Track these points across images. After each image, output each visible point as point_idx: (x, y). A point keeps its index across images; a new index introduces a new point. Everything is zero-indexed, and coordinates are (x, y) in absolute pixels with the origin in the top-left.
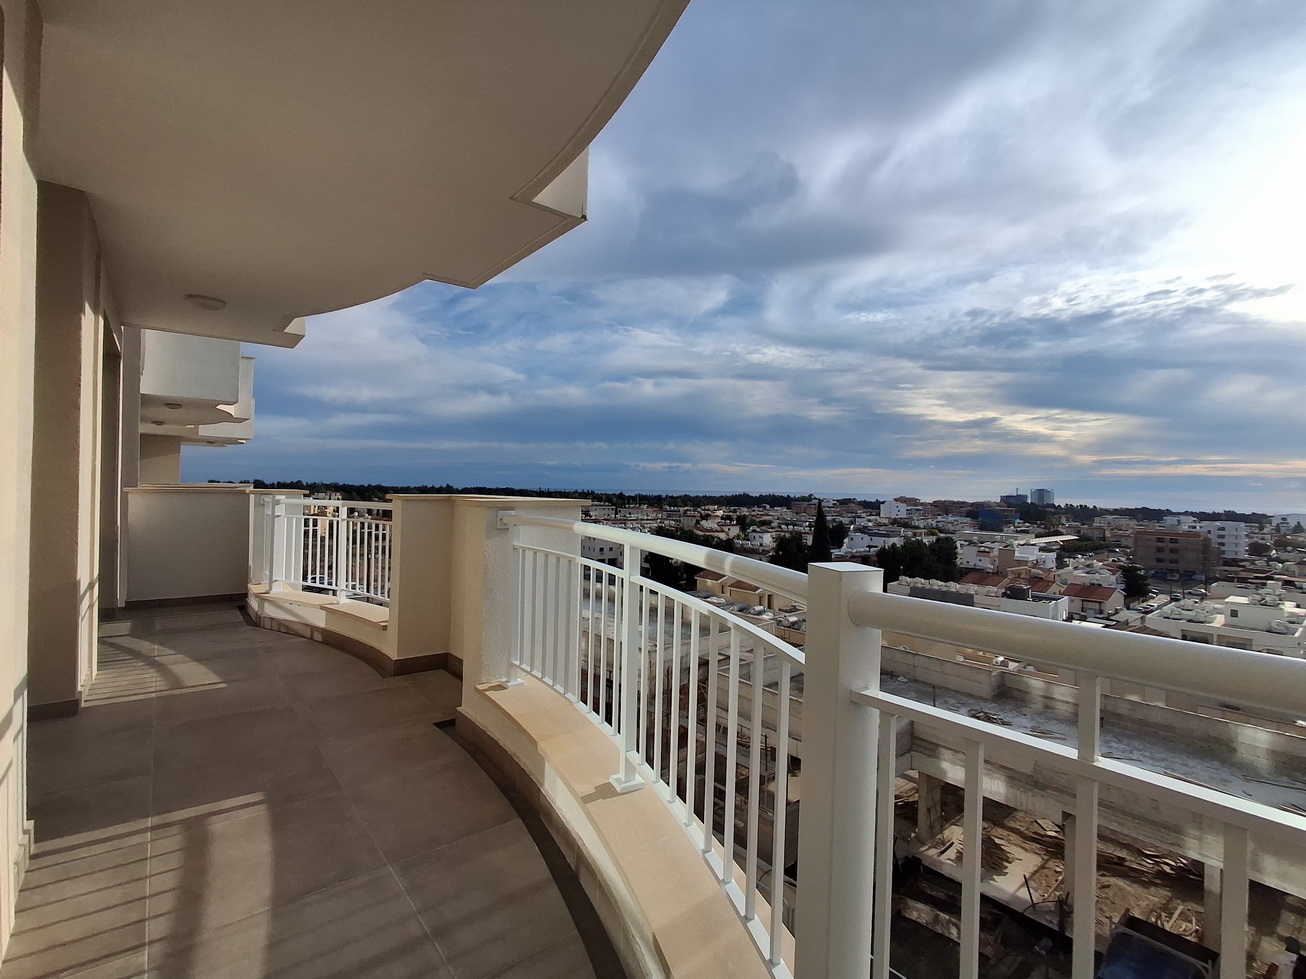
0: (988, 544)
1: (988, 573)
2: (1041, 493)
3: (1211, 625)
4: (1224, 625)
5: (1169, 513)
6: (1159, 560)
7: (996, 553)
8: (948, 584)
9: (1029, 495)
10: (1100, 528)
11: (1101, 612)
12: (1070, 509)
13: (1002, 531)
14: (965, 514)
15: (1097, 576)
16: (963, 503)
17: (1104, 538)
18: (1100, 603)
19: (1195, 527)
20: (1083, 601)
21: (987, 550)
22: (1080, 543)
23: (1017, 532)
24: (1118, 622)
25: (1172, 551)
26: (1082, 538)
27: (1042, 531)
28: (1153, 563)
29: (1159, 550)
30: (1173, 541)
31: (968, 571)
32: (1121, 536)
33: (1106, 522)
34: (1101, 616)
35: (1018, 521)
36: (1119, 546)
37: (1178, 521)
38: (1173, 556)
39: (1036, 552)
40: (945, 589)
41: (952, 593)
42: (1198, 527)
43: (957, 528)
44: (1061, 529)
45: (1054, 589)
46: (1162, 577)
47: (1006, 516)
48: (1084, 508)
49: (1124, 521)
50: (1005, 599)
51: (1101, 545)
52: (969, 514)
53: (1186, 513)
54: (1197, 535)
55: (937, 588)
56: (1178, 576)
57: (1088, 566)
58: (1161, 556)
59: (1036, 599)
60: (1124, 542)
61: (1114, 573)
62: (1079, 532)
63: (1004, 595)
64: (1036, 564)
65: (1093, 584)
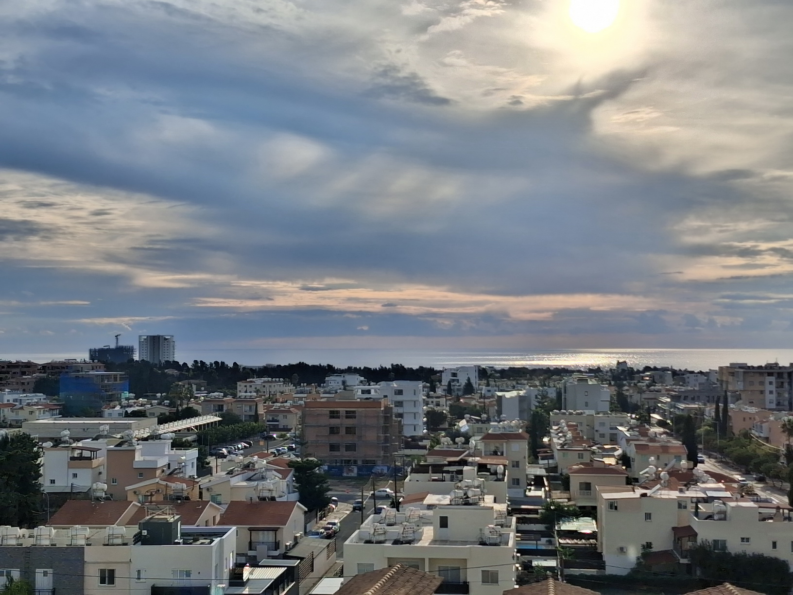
0: (88, 443)
1: (98, 499)
2: (155, 342)
3: (419, 545)
4: (434, 541)
5: (330, 370)
6: (333, 447)
7: (101, 460)
8: (35, 531)
9: (136, 347)
10: (251, 400)
11: (277, 546)
12: (200, 368)
13: (99, 415)
14: (32, 386)
15: (261, 484)
16: (29, 365)
17: (256, 417)
18: (275, 530)
19: (369, 392)
20: (251, 530)
21: (86, 454)
22: (227, 428)
23: (127, 415)
24: (302, 559)
25: (350, 430)
26: (228, 419)
27: (166, 410)
28: (325, 453)
29: (333, 430)
30: (350, 415)
31: (60, 499)
32: (278, 411)
33: (253, 389)
34: (276, 553)
35: (127, 394)
36: (275, 429)
37: (344, 383)
38: (349, 439)
39: (167, 450)
40: (28, 543)
41: (45, 549)
42: (373, 392)
43: (22, 415)
44: (193, 404)
45: (210, 514)
46: (337, 473)
47: (106, 388)
48: (220, 367)
49: (278, 386)
50: (141, 549)
51: (253, 429)
52: (39, 387)
53: (350, 370)
54: (376, 403)
55: (13, 542)
56: (356, 470)
57: (247, 467)
58: (335, 439)
59: (191, 538)
60: (282, 422)
61: (284, 475)
62: (220, 408)
63: (139, 539)
64: (172, 474)
65: (264, 499)
